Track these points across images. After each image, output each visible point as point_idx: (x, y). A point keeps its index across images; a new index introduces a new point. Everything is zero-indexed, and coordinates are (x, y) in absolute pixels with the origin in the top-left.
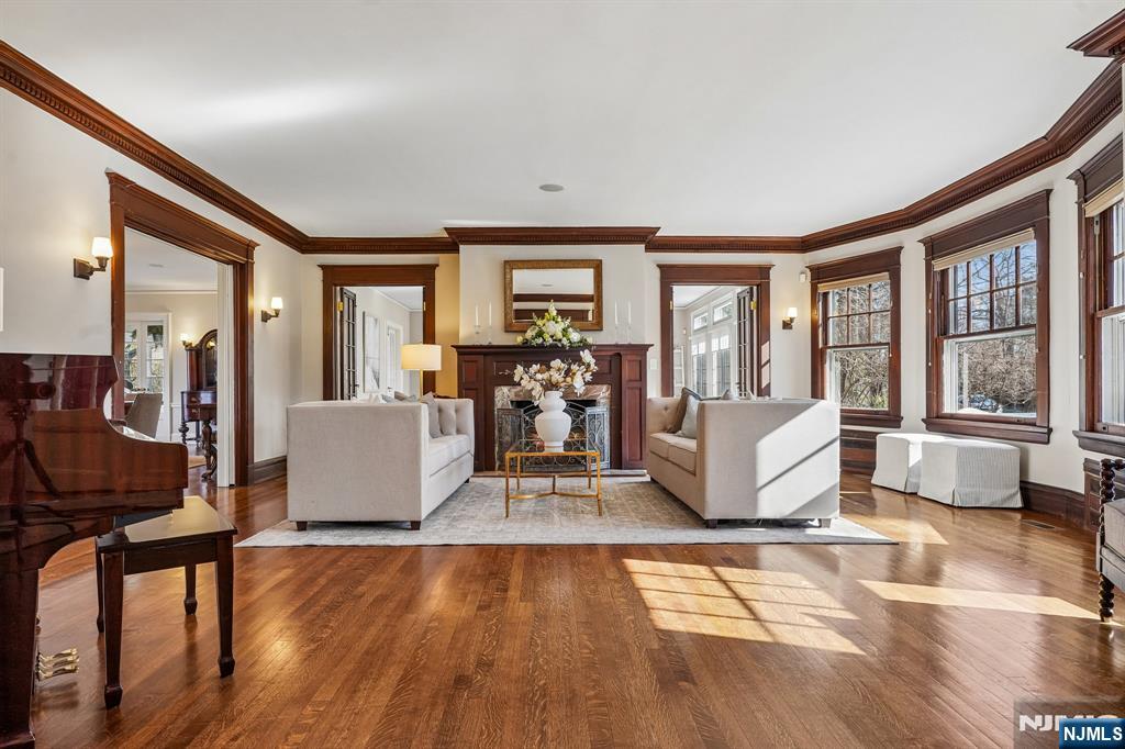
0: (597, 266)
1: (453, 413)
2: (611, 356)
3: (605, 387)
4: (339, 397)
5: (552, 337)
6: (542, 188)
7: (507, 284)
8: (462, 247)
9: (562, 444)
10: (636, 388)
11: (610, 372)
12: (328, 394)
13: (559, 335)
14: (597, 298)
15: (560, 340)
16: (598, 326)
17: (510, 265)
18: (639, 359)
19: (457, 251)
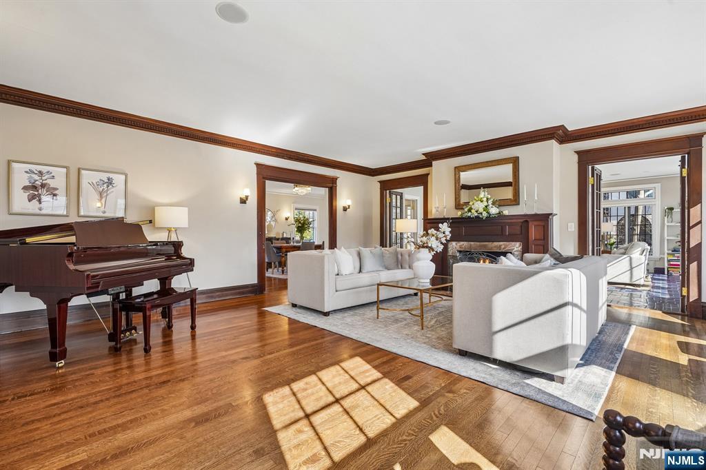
0: (515, 161)
1: (407, 257)
2: (522, 222)
3: (518, 244)
4: (388, 245)
5: (477, 211)
6: (435, 123)
7: (457, 180)
8: (434, 163)
9: (429, 281)
10: (541, 245)
11: (521, 234)
12: (383, 244)
13: (481, 210)
14: (514, 184)
15: (481, 213)
16: (516, 201)
17: (458, 169)
18: (543, 224)
19: (431, 166)
